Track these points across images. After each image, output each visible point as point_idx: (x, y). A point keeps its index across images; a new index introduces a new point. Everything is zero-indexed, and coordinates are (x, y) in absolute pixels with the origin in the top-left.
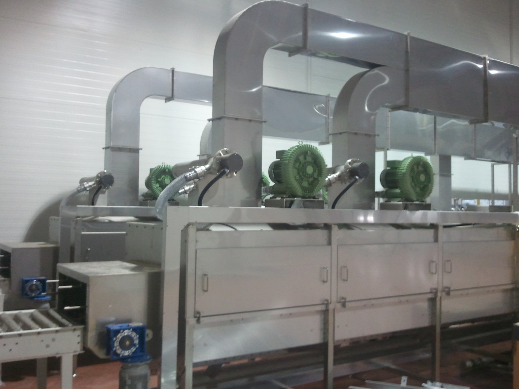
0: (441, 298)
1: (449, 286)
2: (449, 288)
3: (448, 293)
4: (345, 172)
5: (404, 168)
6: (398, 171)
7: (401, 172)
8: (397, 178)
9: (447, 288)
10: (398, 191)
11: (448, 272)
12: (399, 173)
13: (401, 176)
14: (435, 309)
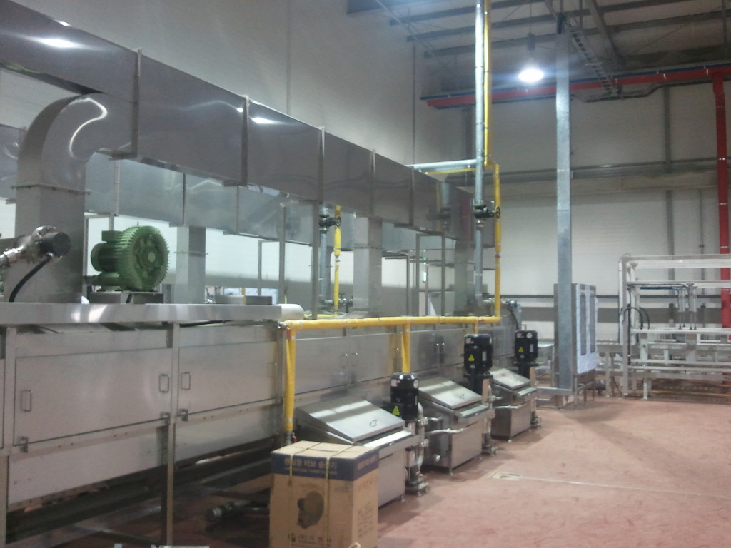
0: (175, 425)
1: (186, 408)
2: (186, 411)
3: (185, 419)
4: (33, 245)
5: (125, 243)
6: (116, 246)
7: (121, 248)
8: (115, 257)
9: (184, 410)
10: (116, 275)
11: (186, 389)
12: (118, 250)
13: (122, 253)
14: (167, 441)
